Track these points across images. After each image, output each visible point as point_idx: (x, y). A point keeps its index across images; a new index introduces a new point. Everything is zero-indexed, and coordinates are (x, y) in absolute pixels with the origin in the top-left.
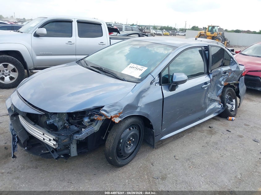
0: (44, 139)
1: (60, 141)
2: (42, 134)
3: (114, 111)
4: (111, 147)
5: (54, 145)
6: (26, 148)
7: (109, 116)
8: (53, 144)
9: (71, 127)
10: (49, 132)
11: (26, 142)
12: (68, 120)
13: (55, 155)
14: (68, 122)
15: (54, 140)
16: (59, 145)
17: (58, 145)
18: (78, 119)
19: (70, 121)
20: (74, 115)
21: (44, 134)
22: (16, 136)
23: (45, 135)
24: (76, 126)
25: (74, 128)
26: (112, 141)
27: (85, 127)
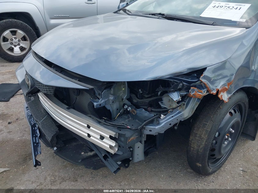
0: (89, 136)
1: (122, 139)
2: (86, 126)
3: (221, 78)
4: (201, 146)
5: (111, 147)
6: (55, 148)
7: (214, 89)
8: (108, 146)
9: (138, 111)
10: (99, 123)
11: (55, 139)
12: (129, 99)
13: (112, 165)
14: (129, 103)
15: (111, 137)
16: (119, 146)
17: (117, 147)
18: (146, 96)
19: (135, 101)
20: (140, 90)
21: (89, 127)
22: (37, 126)
23: (91, 128)
24: (146, 110)
25: (144, 114)
26: (205, 137)
27: (166, 112)
